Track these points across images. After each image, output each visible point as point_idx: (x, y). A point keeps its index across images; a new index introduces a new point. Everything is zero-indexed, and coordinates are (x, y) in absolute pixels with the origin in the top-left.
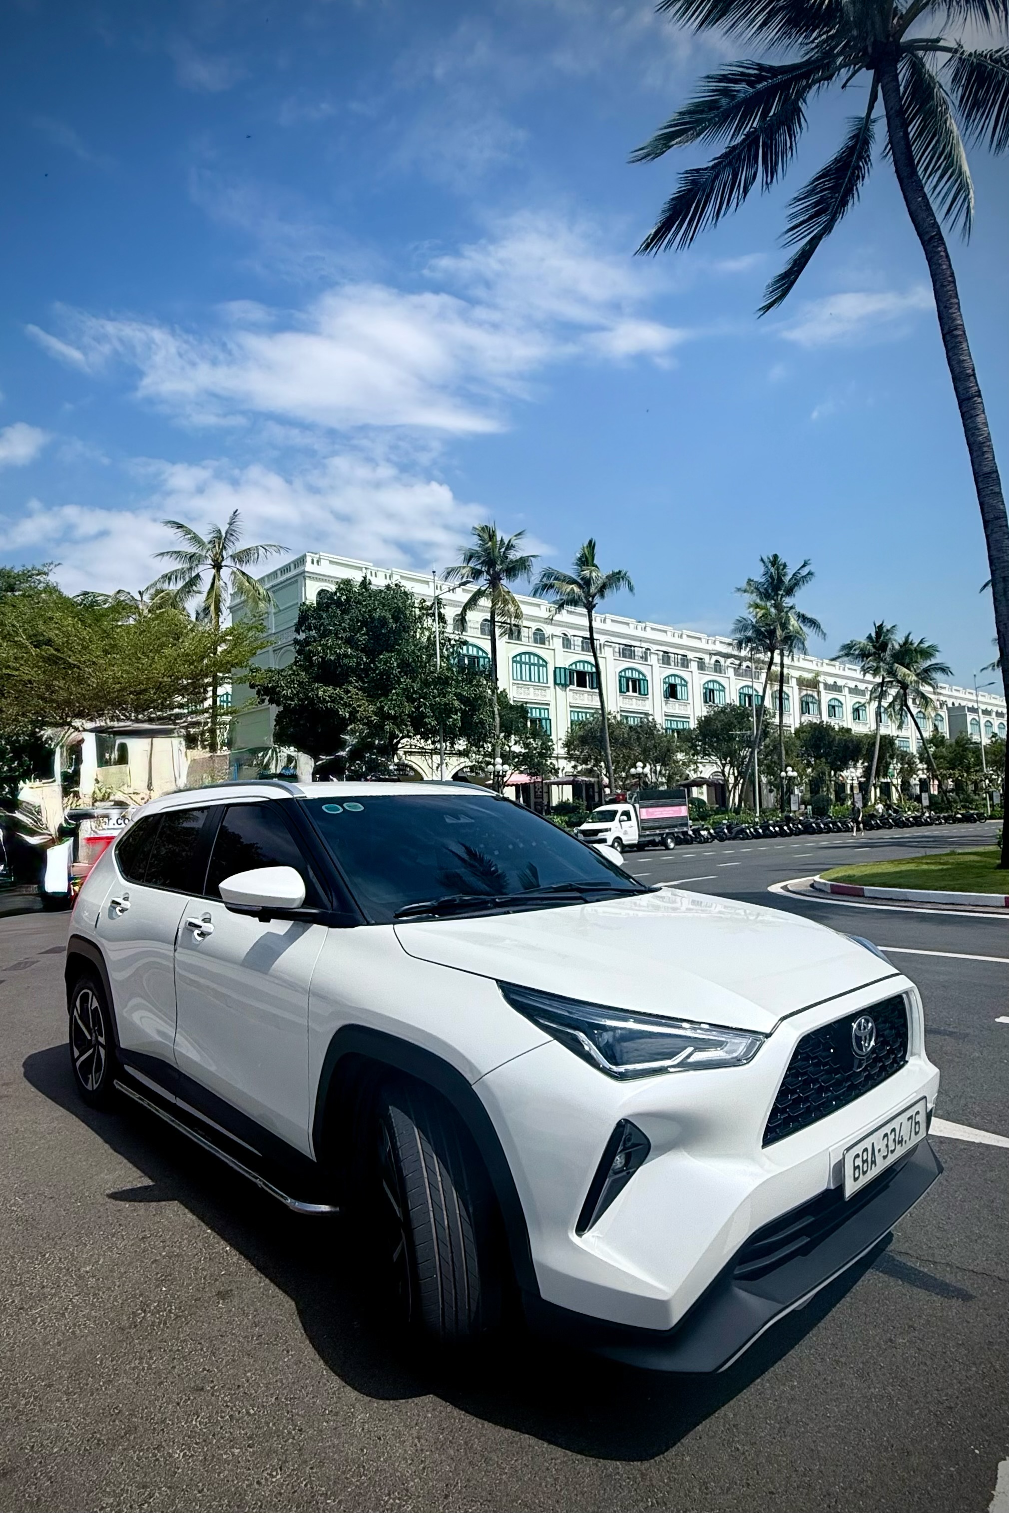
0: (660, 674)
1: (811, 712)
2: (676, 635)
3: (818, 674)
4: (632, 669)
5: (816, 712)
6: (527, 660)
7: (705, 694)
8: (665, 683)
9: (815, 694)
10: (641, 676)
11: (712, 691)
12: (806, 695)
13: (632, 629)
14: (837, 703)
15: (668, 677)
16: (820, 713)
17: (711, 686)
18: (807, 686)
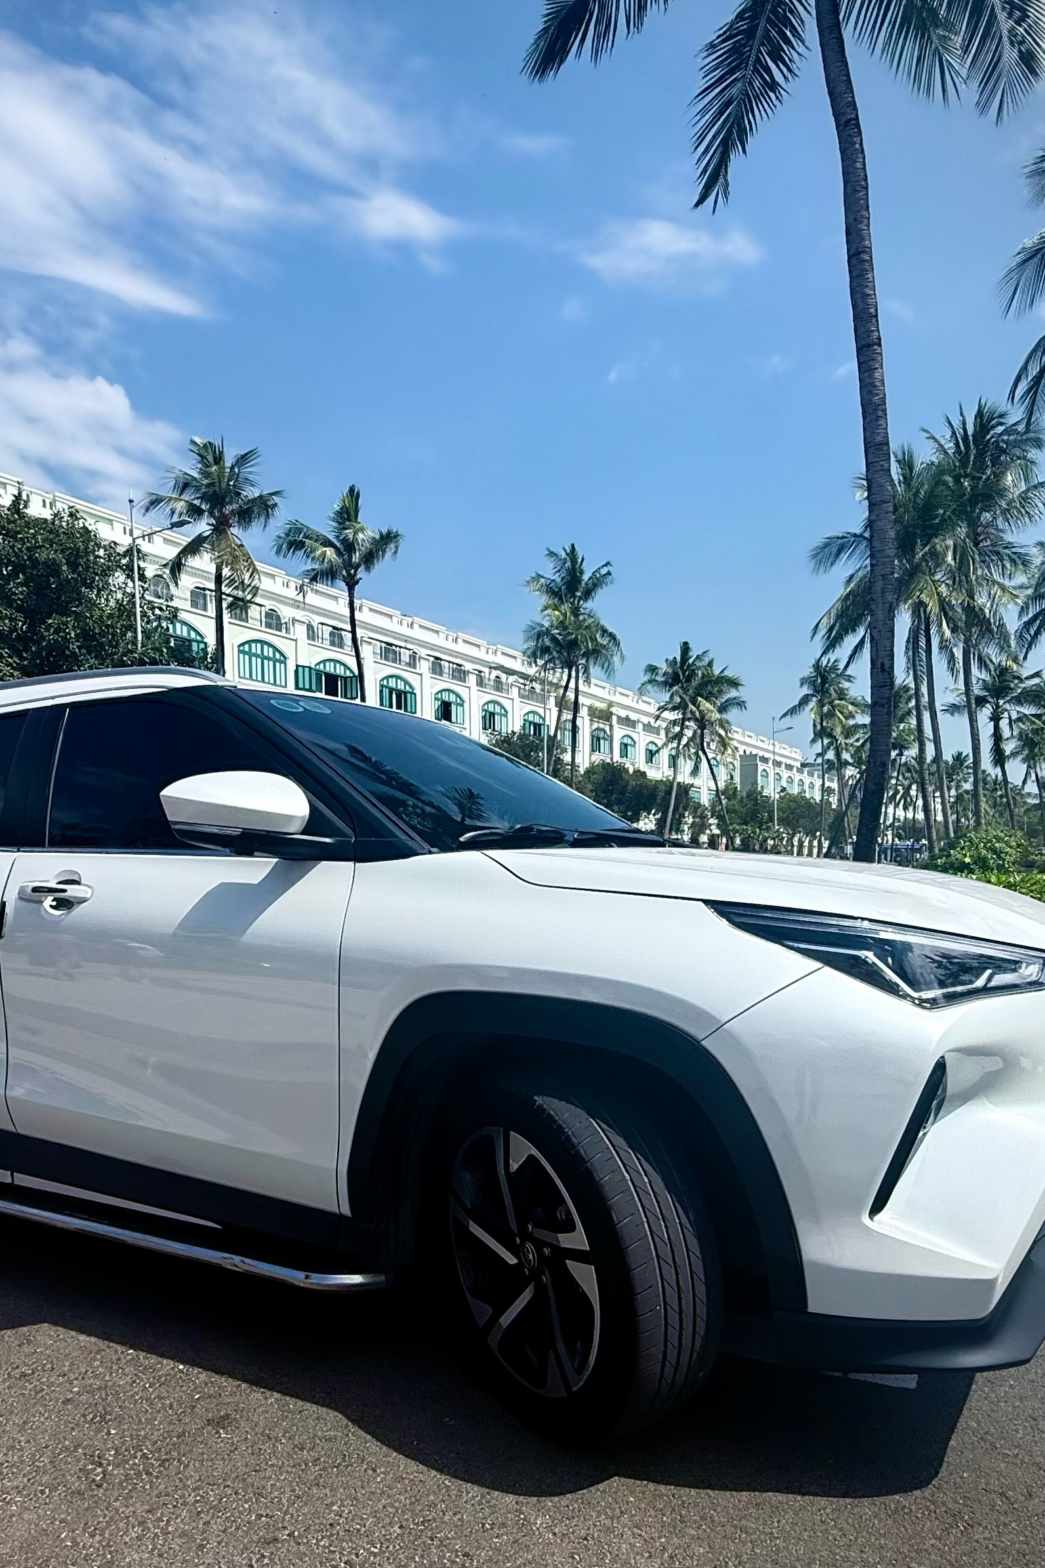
0: (432, 687)
1: (602, 751)
2: (450, 638)
3: (611, 704)
4: (397, 677)
5: (607, 751)
6: (259, 652)
7: (484, 718)
8: (436, 699)
9: (607, 729)
10: (408, 688)
11: (492, 714)
12: (598, 729)
13: (395, 625)
14: (630, 741)
15: (441, 692)
16: (611, 752)
17: (491, 708)
18: (599, 718)
